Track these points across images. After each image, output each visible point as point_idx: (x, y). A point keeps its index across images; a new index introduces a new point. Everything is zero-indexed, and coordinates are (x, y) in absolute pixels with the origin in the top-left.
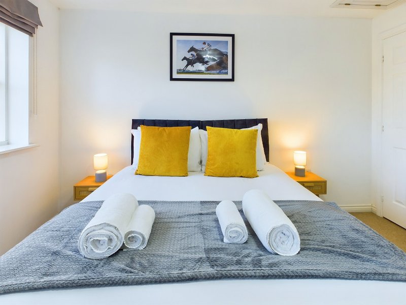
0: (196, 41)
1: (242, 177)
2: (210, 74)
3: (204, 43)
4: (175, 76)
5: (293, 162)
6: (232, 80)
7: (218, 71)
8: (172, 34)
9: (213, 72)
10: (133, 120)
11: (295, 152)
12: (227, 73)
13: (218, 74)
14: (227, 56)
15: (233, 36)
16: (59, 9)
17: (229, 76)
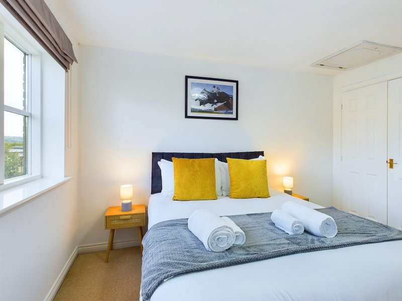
0: (207, 85)
1: (259, 197)
2: (219, 113)
3: (214, 87)
4: (190, 114)
5: (282, 186)
6: (236, 119)
7: (225, 111)
8: (187, 77)
9: (221, 111)
10: (153, 153)
11: (285, 177)
12: (232, 113)
13: (225, 113)
14: (232, 98)
15: (237, 82)
16: (79, 44)
17: (234, 116)
